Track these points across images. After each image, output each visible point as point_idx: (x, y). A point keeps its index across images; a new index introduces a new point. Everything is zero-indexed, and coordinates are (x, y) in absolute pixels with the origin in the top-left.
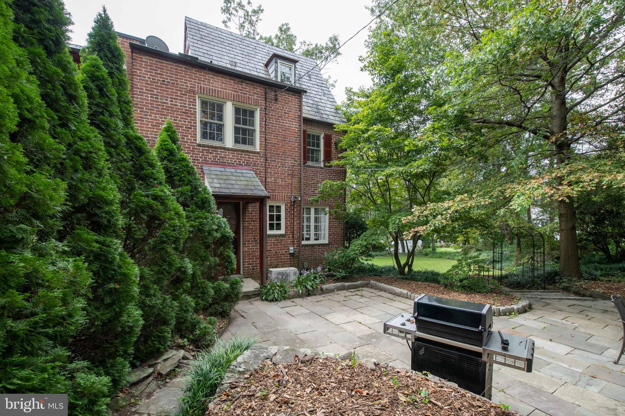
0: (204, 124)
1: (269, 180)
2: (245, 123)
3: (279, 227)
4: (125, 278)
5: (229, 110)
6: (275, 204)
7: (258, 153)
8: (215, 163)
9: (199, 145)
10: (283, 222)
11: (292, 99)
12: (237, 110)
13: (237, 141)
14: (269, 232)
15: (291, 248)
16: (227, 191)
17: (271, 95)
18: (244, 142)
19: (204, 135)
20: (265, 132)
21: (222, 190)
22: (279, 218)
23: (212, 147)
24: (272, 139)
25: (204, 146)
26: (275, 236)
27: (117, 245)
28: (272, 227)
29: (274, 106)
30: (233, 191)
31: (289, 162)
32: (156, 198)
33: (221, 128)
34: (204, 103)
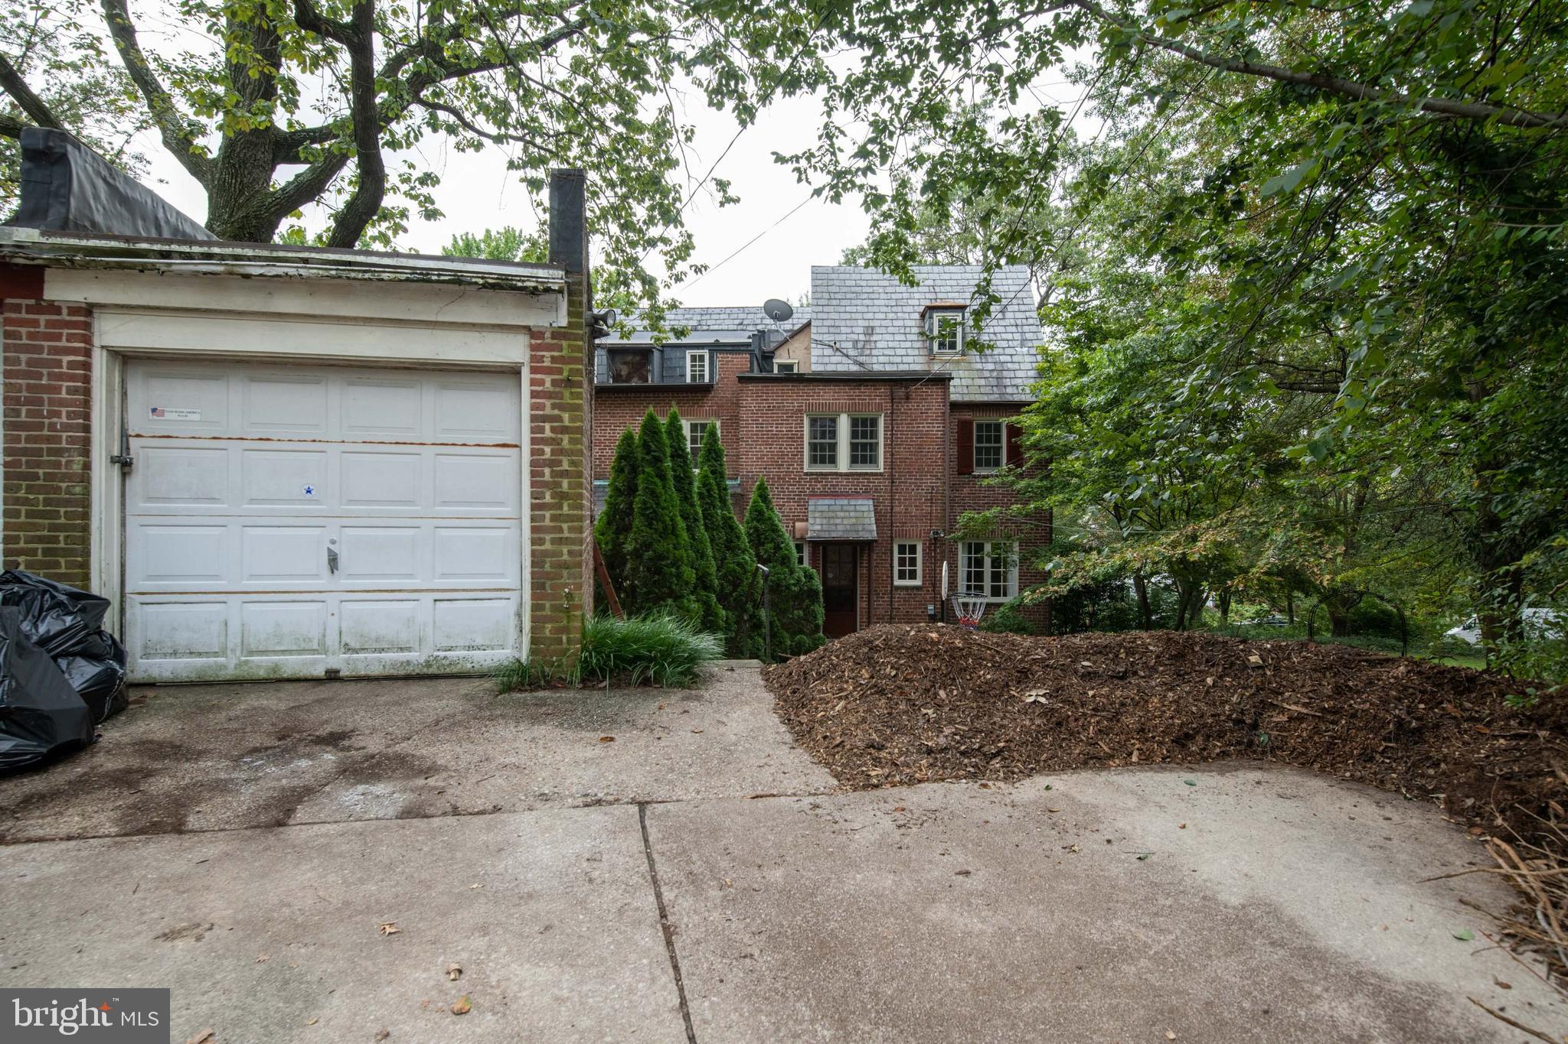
0: (813, 447)
1: (896, 509)
2: (864, 436)
3: (913, 575)
4: (716, 615)
5: (844, 424)
6: (908, 543)
7: (881, 474)
8: (824, 495)
9: (806, 474)
10: (919, 568)
11: (935, 392)
12: (854, 423)
13: (854, 460)
14: (897, 582)
15: (931, 607)
16: (826, 535)
17: (901, 392)
18: (864, 460)
19: (814, 460)
20: (890, 445)
21: (822, 534)
22: (913, 562)
23: (821, 474)
24: (902, 452)
25: (812, 474)
26: (906, 588)
27: (713, 597)
28: (902, 576)
29: (903, 407)
30: (834, 535)
31: (928, 481)
32: (739, 564)
33: (833, 447)
34: (813, 422)
